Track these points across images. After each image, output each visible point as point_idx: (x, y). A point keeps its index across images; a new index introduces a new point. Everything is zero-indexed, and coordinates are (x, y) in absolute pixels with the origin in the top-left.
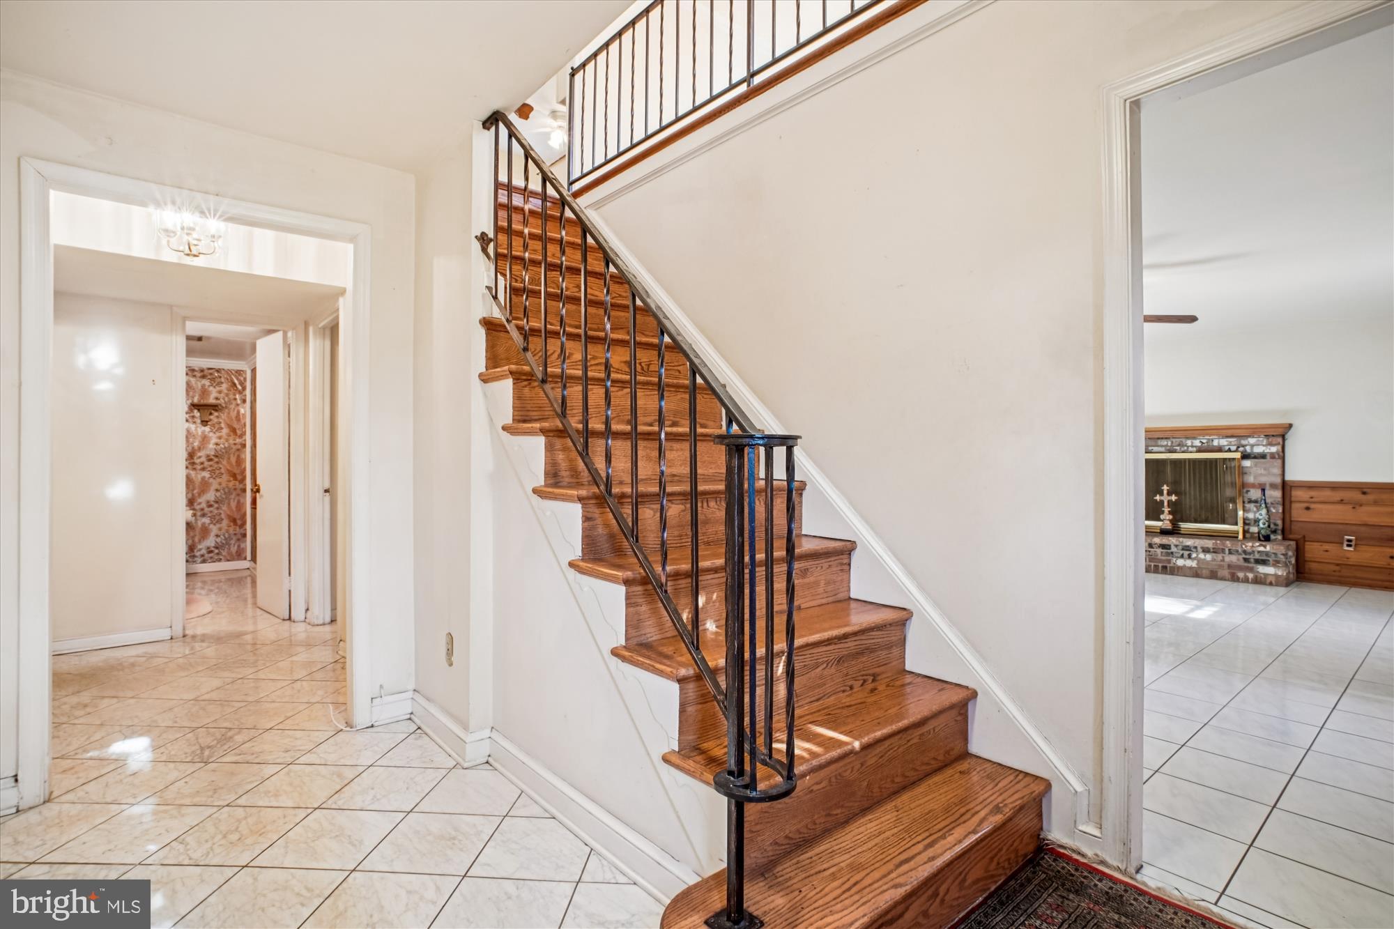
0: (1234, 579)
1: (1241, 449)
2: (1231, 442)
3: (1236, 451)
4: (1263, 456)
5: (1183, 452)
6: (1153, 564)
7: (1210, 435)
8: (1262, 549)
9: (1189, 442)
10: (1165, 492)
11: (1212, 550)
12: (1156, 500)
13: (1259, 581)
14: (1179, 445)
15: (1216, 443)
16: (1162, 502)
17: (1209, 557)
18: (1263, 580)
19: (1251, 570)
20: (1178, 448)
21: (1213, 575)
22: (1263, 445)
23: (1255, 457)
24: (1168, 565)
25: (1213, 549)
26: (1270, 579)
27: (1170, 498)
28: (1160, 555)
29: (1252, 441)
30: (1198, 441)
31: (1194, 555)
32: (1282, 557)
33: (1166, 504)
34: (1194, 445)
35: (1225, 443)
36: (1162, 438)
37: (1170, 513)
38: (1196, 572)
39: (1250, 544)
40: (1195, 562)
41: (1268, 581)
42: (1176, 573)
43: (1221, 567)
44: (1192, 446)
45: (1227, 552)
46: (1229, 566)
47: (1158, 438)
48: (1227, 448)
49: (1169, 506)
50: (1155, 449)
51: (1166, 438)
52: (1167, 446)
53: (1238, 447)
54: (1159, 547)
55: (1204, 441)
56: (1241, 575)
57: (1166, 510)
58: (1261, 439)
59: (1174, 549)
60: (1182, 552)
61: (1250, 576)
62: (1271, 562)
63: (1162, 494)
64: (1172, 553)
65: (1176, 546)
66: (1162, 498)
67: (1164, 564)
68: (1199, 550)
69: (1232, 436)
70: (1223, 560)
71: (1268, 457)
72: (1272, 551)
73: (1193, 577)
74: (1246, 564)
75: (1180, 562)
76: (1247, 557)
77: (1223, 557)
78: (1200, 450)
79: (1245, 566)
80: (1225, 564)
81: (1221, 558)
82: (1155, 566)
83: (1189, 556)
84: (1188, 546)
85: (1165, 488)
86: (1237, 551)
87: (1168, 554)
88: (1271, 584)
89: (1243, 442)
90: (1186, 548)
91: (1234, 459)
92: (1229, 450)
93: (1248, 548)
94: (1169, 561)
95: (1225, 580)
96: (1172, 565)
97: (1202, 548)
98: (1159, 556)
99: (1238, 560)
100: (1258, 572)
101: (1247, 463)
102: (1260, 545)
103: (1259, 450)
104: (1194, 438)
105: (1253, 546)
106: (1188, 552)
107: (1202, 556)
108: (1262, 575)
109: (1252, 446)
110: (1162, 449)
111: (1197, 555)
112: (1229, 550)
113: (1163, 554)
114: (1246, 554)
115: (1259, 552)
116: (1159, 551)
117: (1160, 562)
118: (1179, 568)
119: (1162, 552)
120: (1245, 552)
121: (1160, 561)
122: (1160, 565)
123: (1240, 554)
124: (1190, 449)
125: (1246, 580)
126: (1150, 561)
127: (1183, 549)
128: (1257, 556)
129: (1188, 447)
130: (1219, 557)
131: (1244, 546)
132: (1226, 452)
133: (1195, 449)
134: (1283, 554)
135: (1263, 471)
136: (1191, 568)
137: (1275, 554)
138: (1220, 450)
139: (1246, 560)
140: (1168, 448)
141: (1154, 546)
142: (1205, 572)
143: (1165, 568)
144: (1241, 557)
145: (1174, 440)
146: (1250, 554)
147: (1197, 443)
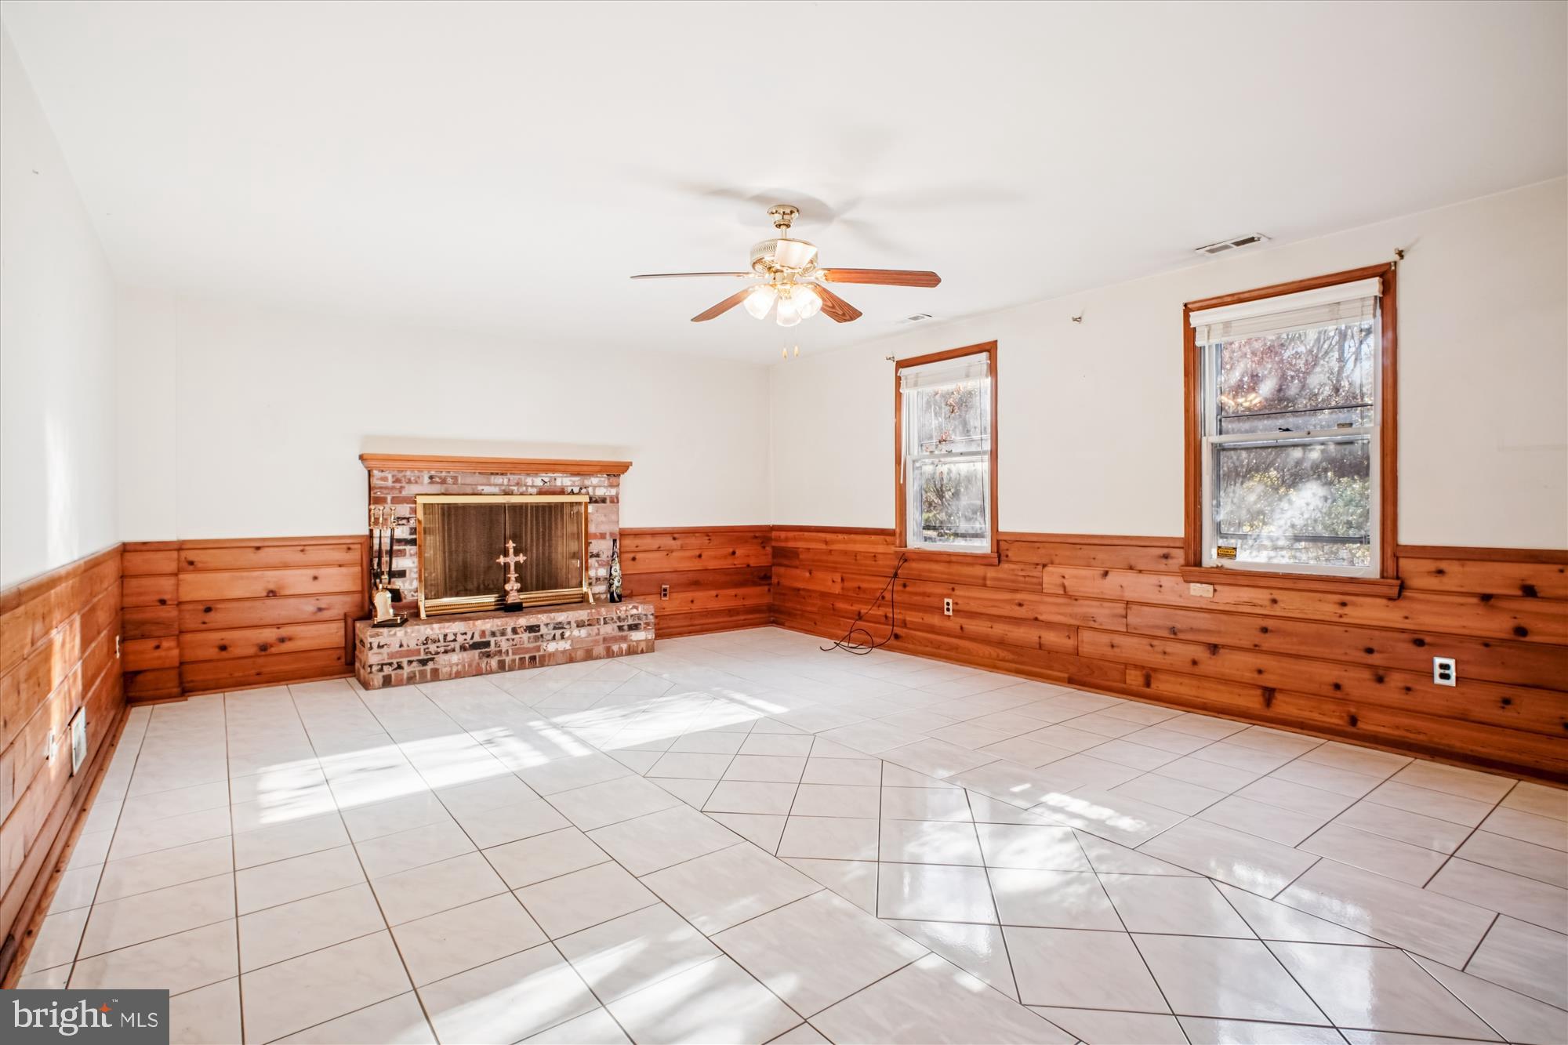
0: (610, 654)
1: (584, 491)
2: (574, 482)
3: (579, 493)
4: (603, 501)
5: (522, 494)
6: (517, 657)
7: (554, 471)
8: (634, 611)
9: (529, 481)
10: (511, 551)
11: (587, 623)
12: (499, 564)
13: (632, 651)
14: (517, 484)
15: (559, 483)
16: (507, 566)
17: (583, 632)
18: (635, 649)
19: (624, 639)
20: (515, 488)
21: (589, 656)
22: (604, 487)
23: (596, 502)
24: (537, 654)
25: (588, 620)
26: (643, 645)
27: (517, 559)
28: (526, 642)
29: (594, 481)
30: (540, 479)
31: (567, 634)
32: (651, 617)
33: (512, 568)
34: (535, 484)
35: (569, 483)
36: (497, 474)
37: (517, 580)
38: (570, 655)
39: (624, 608)
40: (569, 642)
41: (640, 649)
42: (546, 663)
43: (596, 642)
44: (533, 486)
45: (602, 622)
46: (605, 640)
47: (492, 474)
48: (569, 490)
49: (516, 571)
50: (487, 489)
51: (502, 474)
52: (502, 485)
53: (581, 489)
54: (525, 630)
55: (546, 480)
56: (615, 648)
57: (513, 576)
58: (603, 479)
59: (543, 630)
60: (553, 632)
61: (624, 646)
62: (643, 626)
63: (506, 554)
64: (542, 636)
65: (547, 625)
66: (508, 560)
67: (532, 655)
68: (574, 625)
69: (578, 474)
70: (598, 634)
71: (608, 501)
72: (643, 613)
73: (567, 663)
74: (621, 634)
75: (552, 647)
76: (621, 624)
77: (598, 629)
78: (540, 493)
79: (619, 636)
80: (600, 638)
81: (596, 631)
82: (521, 659)
83: (562, 635)
84: (560, 623)
85: (511, 545)
86: (613, 619)
87: (537, 639)
88: (642, 652)
89: (587, 482)
90: (559, 626)
91: (580, 504)
92: (572, 493)
93: (623, 612)
94: (538, 649)
95: (600, 658)
96: (542, 653)
97: (576, 622)
98: (527, 645)
99: (613, 630)
100: (631, 641)
101: (591, 508)
102: (634, 607)
103: (600, 492)
104: (536, 475)
105: (626, 610)
106: (560, 631)
107: (576, 633)
108: (634, 643)
109: (595, 487)
110: (496, 490)
111: (571, 632)
112: (604, 619)
113: (532, 640)
114: (620, 622)
115: (632, 616)
116: (526, 636)
117: (526, 653)
118: (552, 655)
119: (529, 638)
120: (619, 618)
121: (527, 650)
122: (527, 656)
123: (616, 622)
124: (530, 490)
125: (621, 654)
126: (513, 654)
127: (555, 628)
128: (630, 622)
129: (527, 486)
130: (594, 629)
131: (618, 612)
132: (569, 494)
133: (535, 490)
134: (652, 614)
135: (603, 519)
136: (564, 652)
137: (646, 615)
138: (562, 492)
139: (620, 628)
140: (503, 488)
141: (519, 631)
142: (580, 654)
143: (533, 658)
144: (615, 626)
145: (512, 477)
146: (624, 620)
147: (538, 482)
